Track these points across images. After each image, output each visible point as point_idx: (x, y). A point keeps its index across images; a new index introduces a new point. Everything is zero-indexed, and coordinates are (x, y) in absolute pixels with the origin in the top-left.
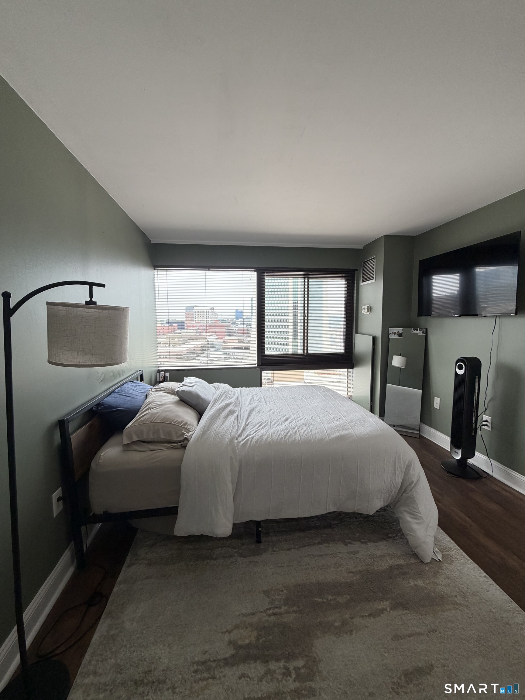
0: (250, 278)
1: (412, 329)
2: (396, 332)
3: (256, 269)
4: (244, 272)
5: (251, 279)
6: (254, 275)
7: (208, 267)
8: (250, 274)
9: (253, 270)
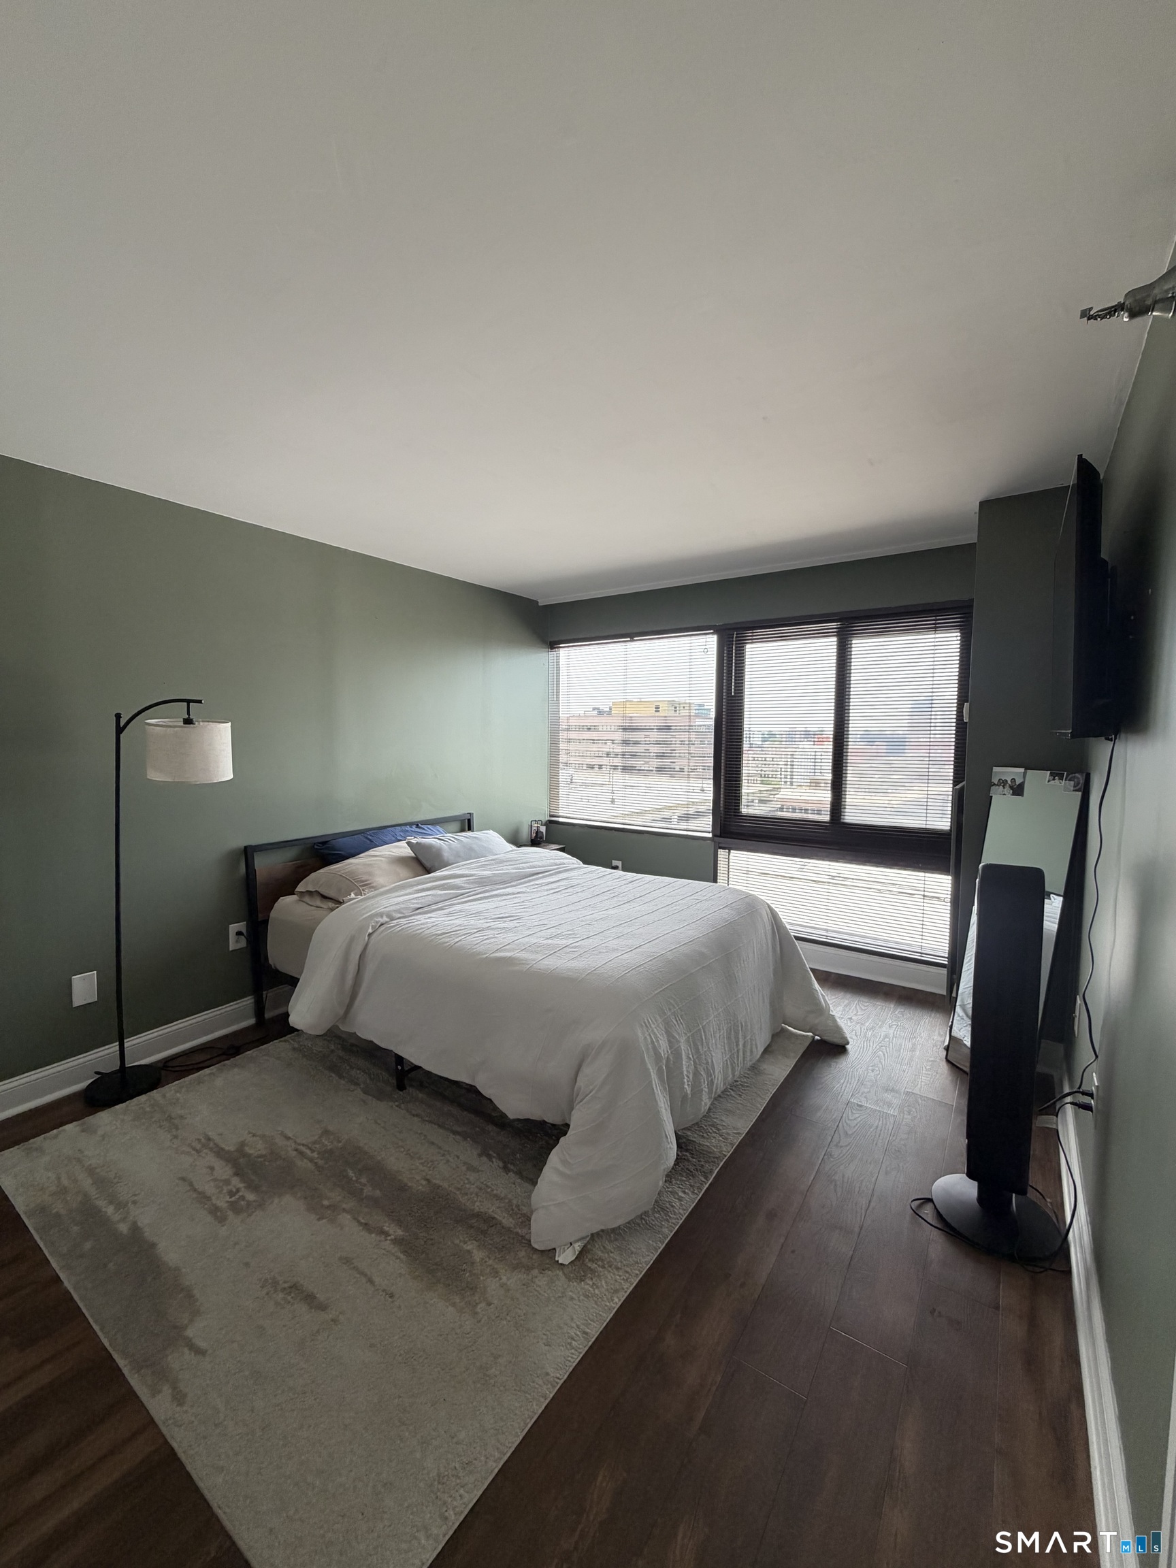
0: (702, 650)
1: (1049, 772)
2: (1007, 781)
3: (717, 630)
4: (693, 638)
5: (706, 650)
6: (711, 641)
7: (631, 636)
8: (704, 640)
9: (712, 631)
